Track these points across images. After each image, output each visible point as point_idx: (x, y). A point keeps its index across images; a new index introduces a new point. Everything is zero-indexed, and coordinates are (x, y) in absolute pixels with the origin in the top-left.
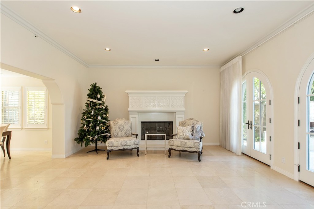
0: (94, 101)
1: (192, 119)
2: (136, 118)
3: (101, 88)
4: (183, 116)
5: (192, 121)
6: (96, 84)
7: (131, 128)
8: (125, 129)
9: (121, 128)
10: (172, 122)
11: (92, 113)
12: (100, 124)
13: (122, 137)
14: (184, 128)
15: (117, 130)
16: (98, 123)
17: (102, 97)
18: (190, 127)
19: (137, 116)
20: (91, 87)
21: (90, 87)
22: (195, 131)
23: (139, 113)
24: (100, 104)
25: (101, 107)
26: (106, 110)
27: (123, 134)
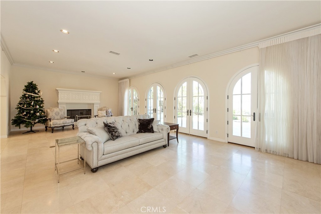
0: (32, 94)
1: (106, 107)
2: (64, 107)
3: (37, 86)
4: (98, 106)
5: (106, 108)
6: (33, 82)
7: (64, 113)
8: (60, 114)
9: (57, 114)
10: (91, 109)
11: (32, 104)
12: (39, 111)
13: (58, 119)
14: (102, 112)
15: (54, 115)
16: (38, 110)
17: (39, 92)
18: (105, 111)
19: (65, 106)
20: (28, 84)
21: (26, 84)
22: (108, 113)
23: (67, 104)
24: (37, 97)
25: (38, 99)
26: (42, 102)
27: (59, 117)
